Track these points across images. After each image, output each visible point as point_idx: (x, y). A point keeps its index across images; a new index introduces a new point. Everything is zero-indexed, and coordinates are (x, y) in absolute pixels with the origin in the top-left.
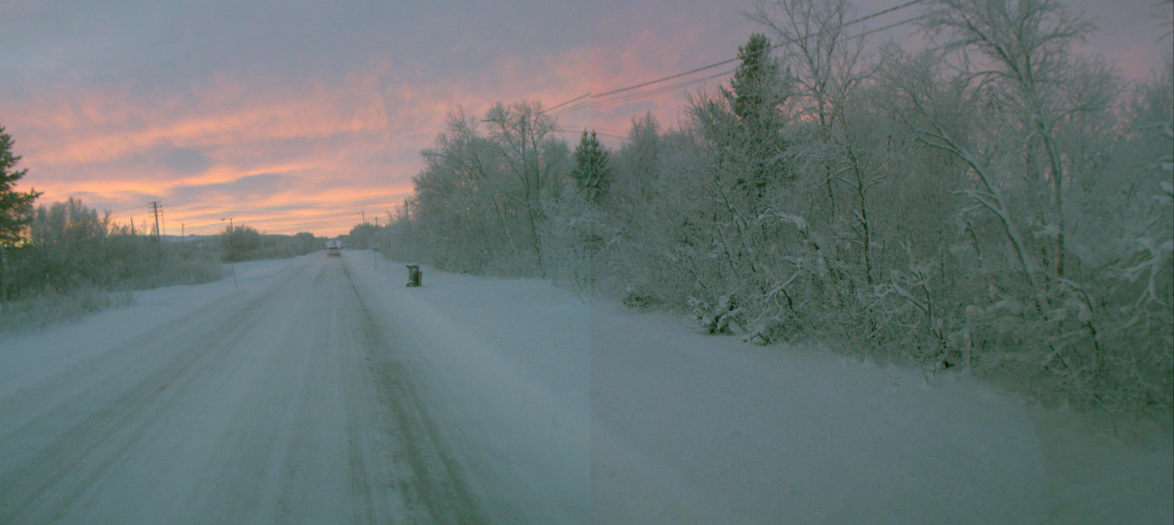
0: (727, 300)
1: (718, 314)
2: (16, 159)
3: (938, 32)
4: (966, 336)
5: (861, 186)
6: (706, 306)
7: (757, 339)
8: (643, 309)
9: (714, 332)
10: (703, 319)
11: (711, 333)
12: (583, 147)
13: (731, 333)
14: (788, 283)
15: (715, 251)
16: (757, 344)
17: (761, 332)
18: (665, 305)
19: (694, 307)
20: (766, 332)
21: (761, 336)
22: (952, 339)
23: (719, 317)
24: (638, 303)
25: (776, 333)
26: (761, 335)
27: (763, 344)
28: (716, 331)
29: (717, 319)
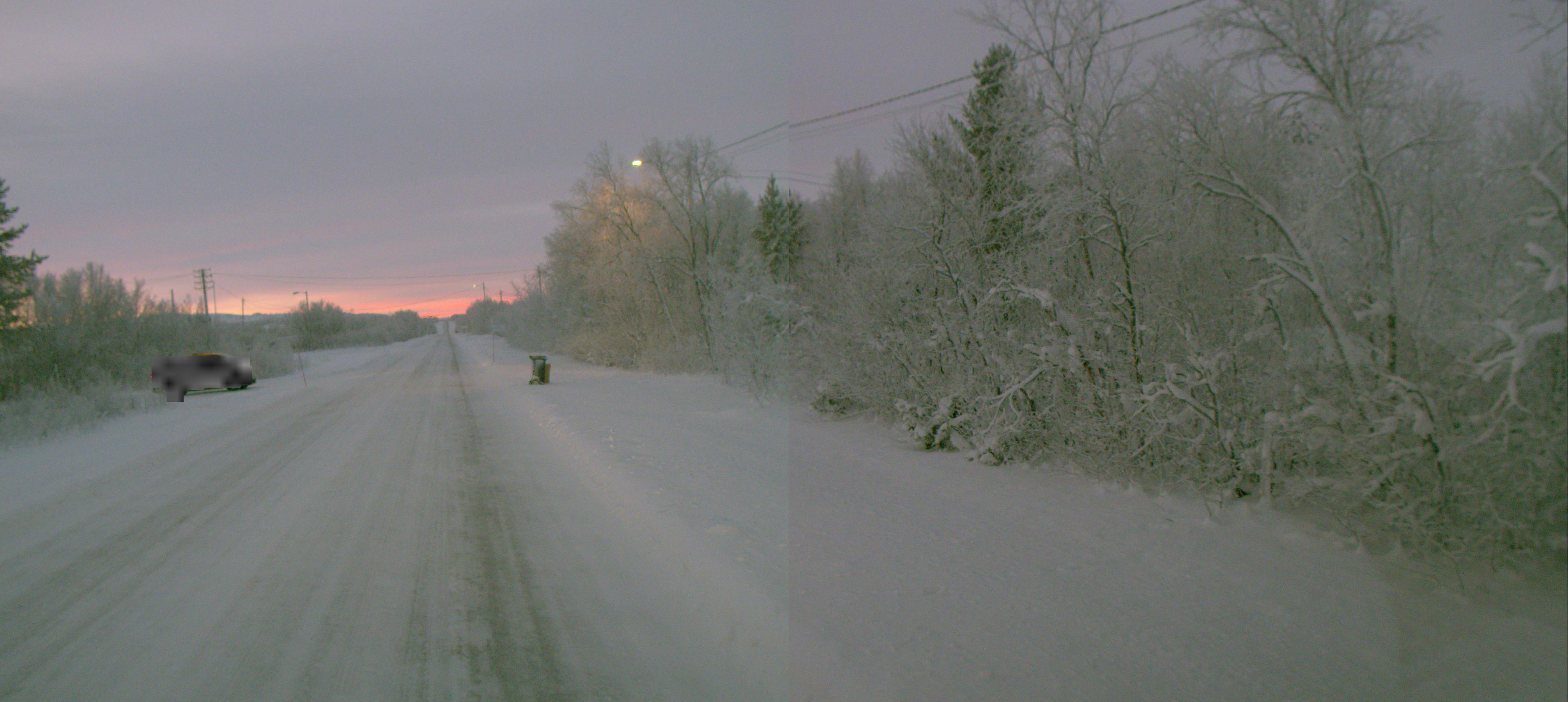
0: (950, 403)
1: (936, 423)
2: (11, 212)
3: (1222, 36)
4: (1265, 454)
5: (1124, 249)
6: (920, 411)
7: (988, 457)
8: (839, 416)
9: (931, 447)
10: (917, 429)
11: (927, 449)
12: (769, 198)
13: (954, 449)
14: (1027, 382)
15: (934, 337)
16: (986, 463)
17: (992, 448)
18: (868, 410)
19: (904, 413)
20: (998, 447)
21: (991, 453)
22: (1246, 457)
23: (937, 427)
24: (832, 408)
25: (1011, 448)
26: (993, 451)
27: (995, 464)
28: (934, 446)
29: (935, 429)
